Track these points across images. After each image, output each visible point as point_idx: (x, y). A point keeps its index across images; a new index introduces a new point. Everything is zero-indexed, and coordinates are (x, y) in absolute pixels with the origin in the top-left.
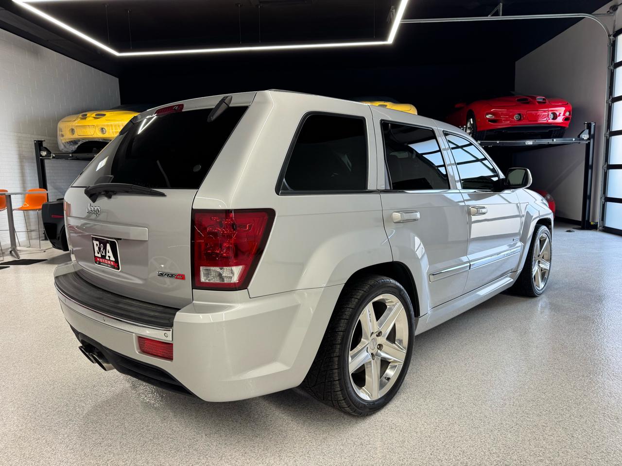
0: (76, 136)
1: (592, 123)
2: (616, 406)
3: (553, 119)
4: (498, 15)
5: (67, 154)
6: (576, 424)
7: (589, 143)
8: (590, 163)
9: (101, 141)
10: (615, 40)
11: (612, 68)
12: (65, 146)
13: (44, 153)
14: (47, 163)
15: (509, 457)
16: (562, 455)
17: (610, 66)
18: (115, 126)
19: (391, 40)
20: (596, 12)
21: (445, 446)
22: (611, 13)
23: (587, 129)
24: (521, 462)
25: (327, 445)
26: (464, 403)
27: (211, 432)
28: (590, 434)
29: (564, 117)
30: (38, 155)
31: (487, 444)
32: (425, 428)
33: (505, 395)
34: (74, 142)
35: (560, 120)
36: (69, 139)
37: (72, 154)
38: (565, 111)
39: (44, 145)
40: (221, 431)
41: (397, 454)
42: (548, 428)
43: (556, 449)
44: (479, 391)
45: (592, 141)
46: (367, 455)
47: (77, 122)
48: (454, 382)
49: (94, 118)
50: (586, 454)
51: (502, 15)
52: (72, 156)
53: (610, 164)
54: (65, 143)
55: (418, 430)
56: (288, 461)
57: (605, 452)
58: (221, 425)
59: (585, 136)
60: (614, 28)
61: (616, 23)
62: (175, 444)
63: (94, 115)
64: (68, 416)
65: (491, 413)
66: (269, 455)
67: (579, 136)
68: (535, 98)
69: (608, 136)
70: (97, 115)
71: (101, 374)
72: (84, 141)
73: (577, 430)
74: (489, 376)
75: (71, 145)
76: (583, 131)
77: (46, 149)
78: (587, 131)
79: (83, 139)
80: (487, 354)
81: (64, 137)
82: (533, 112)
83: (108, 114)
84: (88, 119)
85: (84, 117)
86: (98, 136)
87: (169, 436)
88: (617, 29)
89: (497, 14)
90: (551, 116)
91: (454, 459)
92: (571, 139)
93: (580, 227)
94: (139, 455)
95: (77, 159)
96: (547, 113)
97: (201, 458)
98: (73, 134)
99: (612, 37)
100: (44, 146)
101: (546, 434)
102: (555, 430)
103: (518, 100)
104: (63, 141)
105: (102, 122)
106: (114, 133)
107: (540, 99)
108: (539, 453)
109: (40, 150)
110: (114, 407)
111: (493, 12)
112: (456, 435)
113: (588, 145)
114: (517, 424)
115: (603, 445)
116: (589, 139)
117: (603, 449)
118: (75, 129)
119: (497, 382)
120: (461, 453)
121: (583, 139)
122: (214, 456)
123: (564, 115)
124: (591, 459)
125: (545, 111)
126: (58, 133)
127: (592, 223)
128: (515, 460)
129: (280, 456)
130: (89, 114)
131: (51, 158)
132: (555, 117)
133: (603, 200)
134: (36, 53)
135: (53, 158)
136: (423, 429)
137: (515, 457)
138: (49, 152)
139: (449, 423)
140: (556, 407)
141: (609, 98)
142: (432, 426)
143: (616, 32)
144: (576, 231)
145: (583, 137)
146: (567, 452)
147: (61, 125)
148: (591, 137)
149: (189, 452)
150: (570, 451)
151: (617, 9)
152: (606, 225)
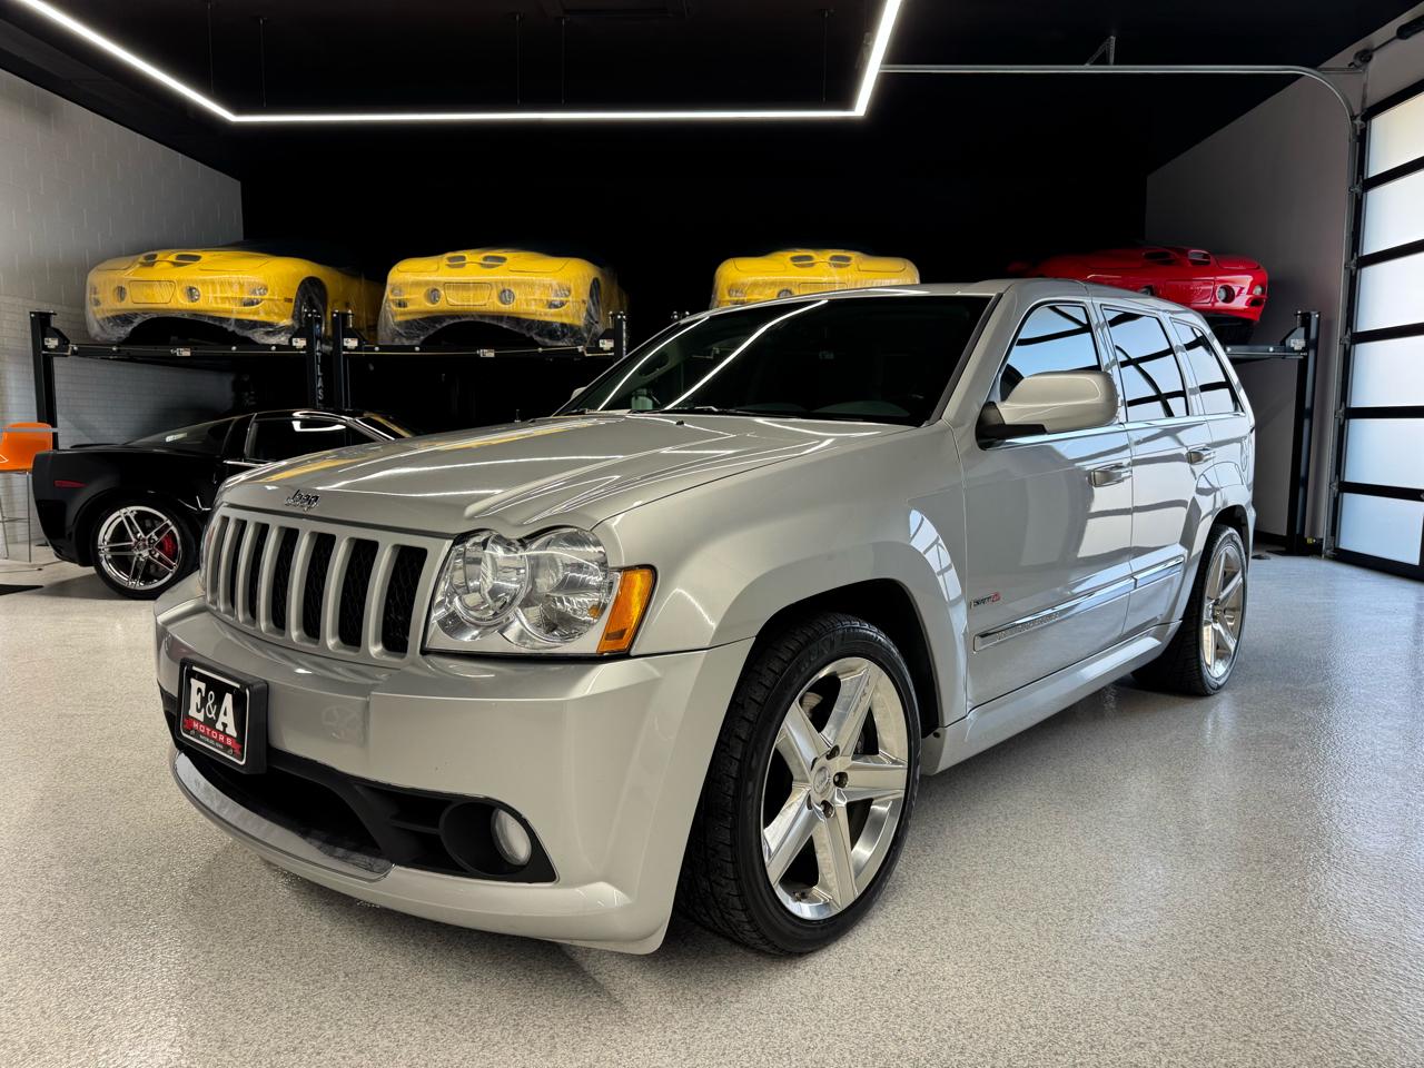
0: (128, 305)
1: (1313, 313)
2: (1327, 928)
3: (1225, 301)
4: (1107, 63)
5: (107, 345)
6: (1231, 966)
7: (1306, 358)
8: (1308, 405)
9: (186, 317)
10: (1366, 129)
11: (1358, 189)
12: (102, 327)
13: (52, 343)
14: (59, 365)
15: (1066, 1035)
16: (1192, 1033)
17: (1353, 186)
18: (222, 283)
19: (861, 108)
20: (1324, 65)
21: (916, 1009)
22: (1357, 67)
23: (1302, 326)
24: (1092, 1047)
25: (635, 1002)
26: (973, 914)
27: (360, 967)
28: (1261, 987)
29: (1249, 297)
30: (38, 345)
31: (1017, 1006)
32: (876, 969)
33: (1072, 900)
34: (124, 319)
35: (1240, 303)
36: (112, 310)
37: (118, 346)
38: (1252, 283)
39: (55, 323)
40: (385, 967)
41: (799, 1026)
42: (1166, 973)
43: (1179, 1019)
44: (1012, 889)
45: (1312, 354)
46: (728, 1027)
47: (131, 273)
48: (956, 867)
49: (174, 263)
50: (1247, 1031)
51: (1115, 63)
52: (119, 351)
53: (1352, 406)
54: (104, 320)
55: (858, 972)
56: (535, 1036)
57: (1292, 1027)
58: (387, 953)
59: (1297, 343)
60: (1364, 99)
61: (1368, 91)
62: (267, 994)
63: (172, 258)
64: (19, 925)
65: (1035, 937)
66: (491, 1021)
67: (1283, 343)
68: (1185, 253)
69: (1347, 343)
70: (179, 257)
71: (119, 834)
72: (148, 317)
73: (1231, 979)
74: (1040, 859)
75: (118, 325)
76: (1293, 331)
77: (57, 333)
78: (1301, 331)
79: (145, 311)
80: (1041, 810)
81: (102, 306)
82: (1180, 284)
83: (206, 256)
84: (158, 266)
85: (150, 262)
86: (180, 307)
87: (256, 974)
88: (1369, 103)
89: (1103, 60)
90: (1221, 294)
91: (933, 1039)
92: (1265, 348)
93: (1283, 549)
94: (176, 1016)
95: (131, 359)
96: (1211, 287)
97: (326, 1026)
98: (122, 299)
99: (1358, 122)
100: (52, 325)
101: (1159, 986)
102: (1180, 976)
103: (1149, 256)
104: (99, 317)
105: (190, 273)
106: (219, 301)
107: (1196, 254)
108: (1139, 1026)
109: (44, 336)
110: (136, 909)
111: (1096, 56)
112: (945, 985)
113: (1303, 364)
114: (1093, 963)
115: (1289, 1012)
116: (1305, 349)
117: (1290, 1022)
118: (128, 290)
119: (1057, 871)
120: (954, 1025)
121: (1292, 350)
122: (358, 1022)
123: (1250, 292)
124: (1258, 1044)
125: (1208, 283)
126: (88, 295)
127: (1310, 541)
128: (1080, 1043)
129: (518, 1024)
130: (160, 255)
131: (69, 353)
132: (1230, 296)
133: (1335, 489)
134: (45, 113)
135: (74, 353)
136: (870, 970)
137: (1080, 1037)
138: (64, 341)
139: (933, 959)
140: (1188, 928)
141: (1352, 258)
142: (893, 963)
143: (1368, 109)
144: (1272, 556)
145: (1292, 345)
146: (1205, 1026)
147: (94, 278)
148: (1311, 345)
149: (298, 1013)
150: (1211, 1024)
151: (1371, 57)
152: (1341, 547)
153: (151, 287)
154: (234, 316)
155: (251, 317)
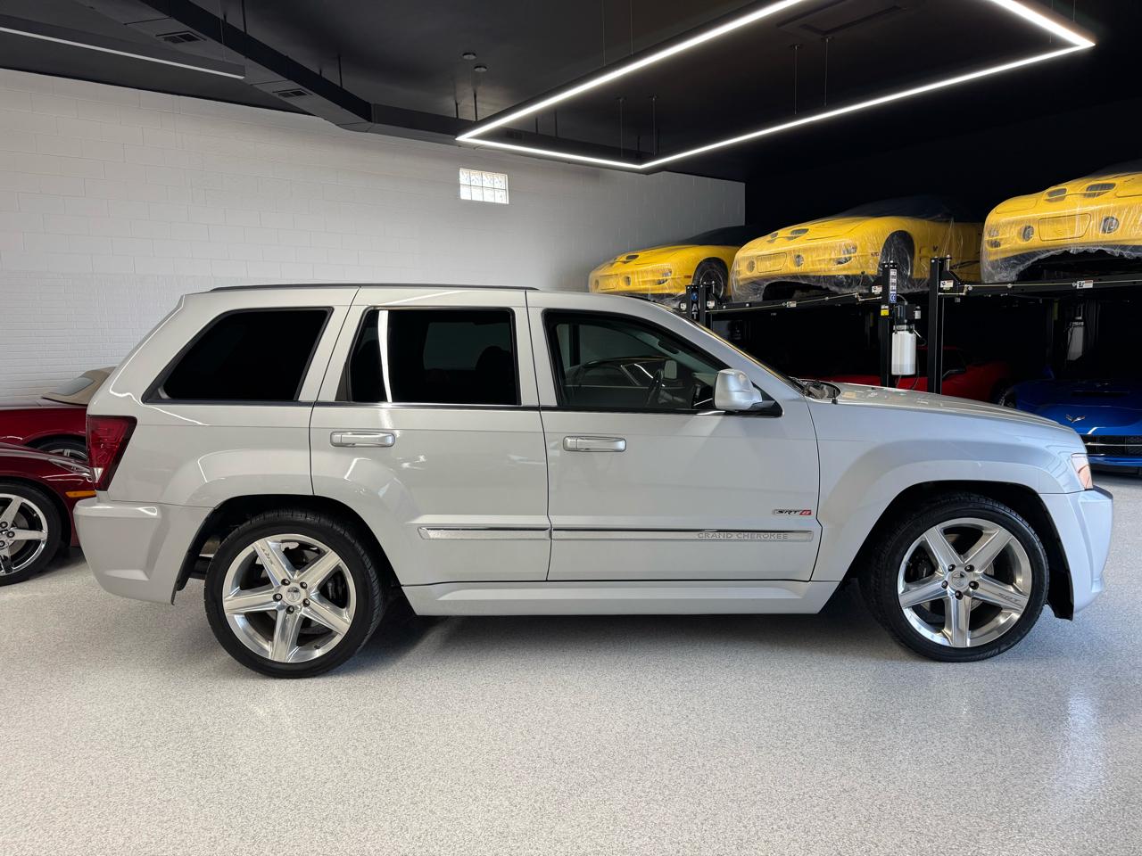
18: (642, 273)
49: (623, 262)
63: (624, 259)
70: (628, 258)
84: (615, 265)
106: (641, 283)
153: (608, 279)
154: (650, 292)
155: (661, 292)
